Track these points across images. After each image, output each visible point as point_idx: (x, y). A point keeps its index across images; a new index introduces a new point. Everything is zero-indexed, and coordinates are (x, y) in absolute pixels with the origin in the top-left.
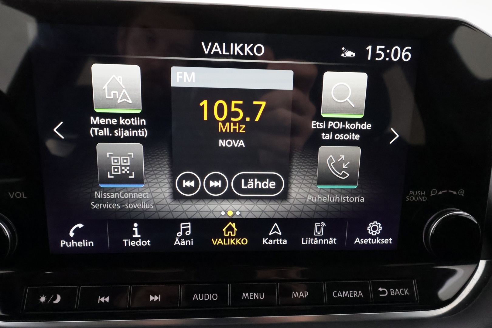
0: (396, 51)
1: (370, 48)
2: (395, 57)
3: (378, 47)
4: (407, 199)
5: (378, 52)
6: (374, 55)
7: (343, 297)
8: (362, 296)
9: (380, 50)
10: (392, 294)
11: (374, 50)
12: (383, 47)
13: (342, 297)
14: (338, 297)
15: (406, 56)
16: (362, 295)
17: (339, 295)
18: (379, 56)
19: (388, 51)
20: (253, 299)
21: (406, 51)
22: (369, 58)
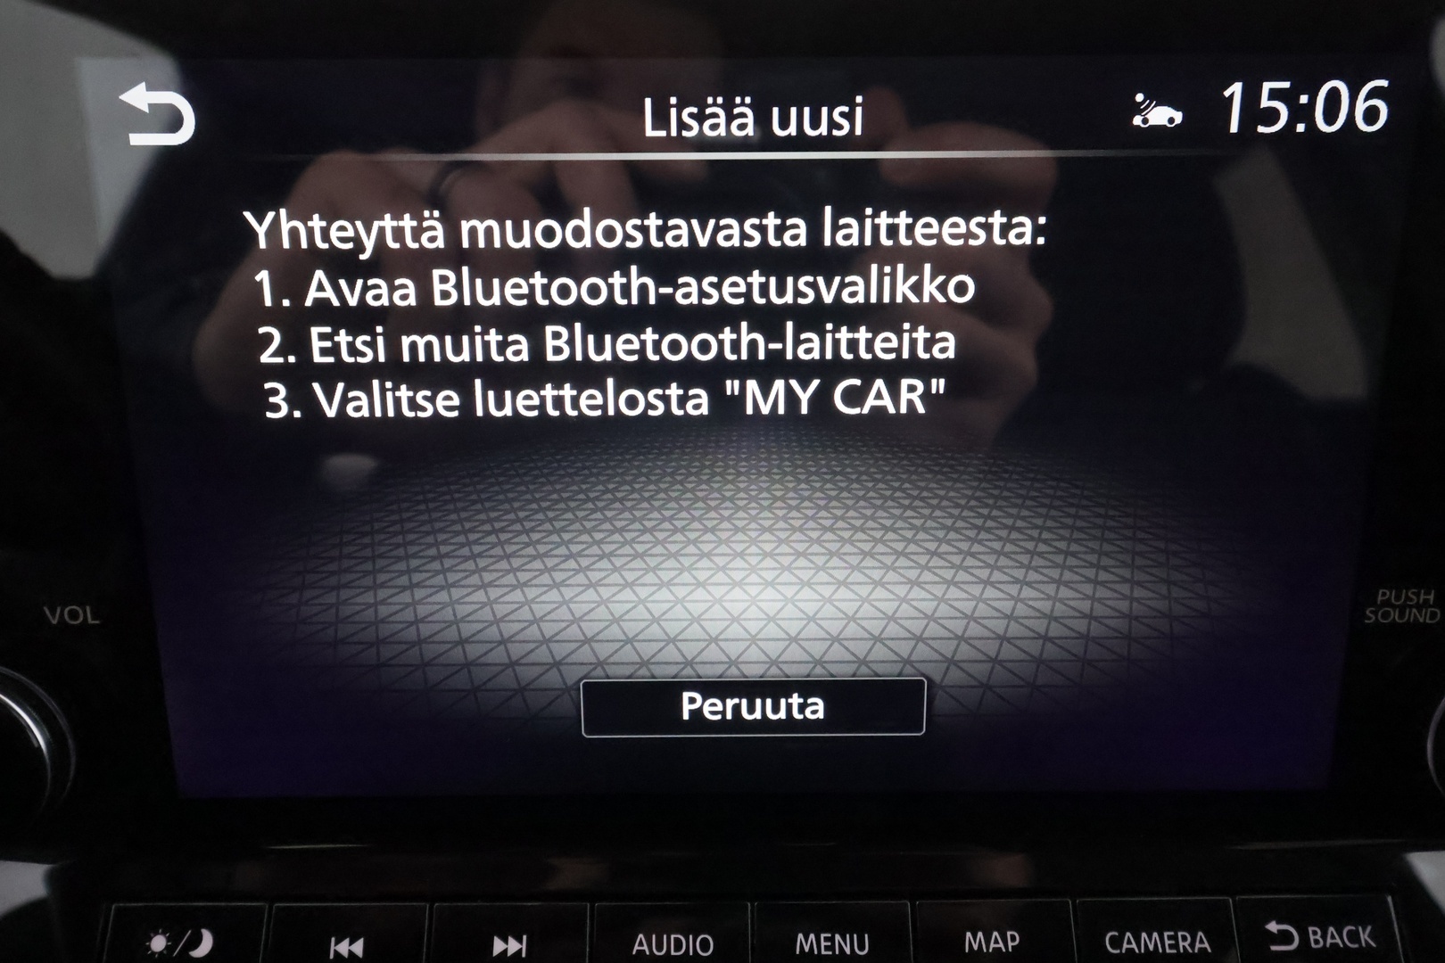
0: (1334, 95)
1: (1236, 89)
2: (1330, 119)
3: (1267, 86)
4: (1370, 618)
5: (1265, 103)
6: (1254, 113)
7: (1143, 951)
8: (1209, 950)
9: (1274, 94)
10: (1313, 945)
11: (1251, 96)
12: (1286, 85)
13: (1137, 951)
14: (1124, 951)
15: (1371, 115)
16: (1206, 945)
17: (1125, 946)
18: (1272, 115)
19: (1304, 99)
20: (830, 953)
21: (1369, 97)
22: (1234, 128)
